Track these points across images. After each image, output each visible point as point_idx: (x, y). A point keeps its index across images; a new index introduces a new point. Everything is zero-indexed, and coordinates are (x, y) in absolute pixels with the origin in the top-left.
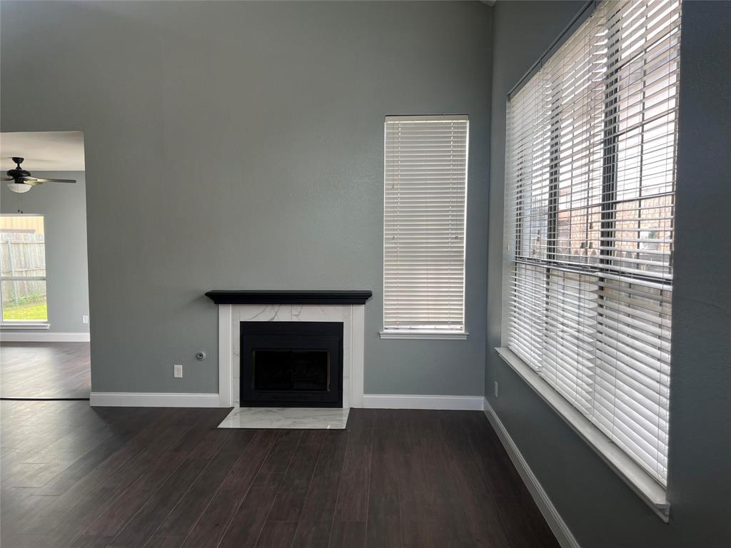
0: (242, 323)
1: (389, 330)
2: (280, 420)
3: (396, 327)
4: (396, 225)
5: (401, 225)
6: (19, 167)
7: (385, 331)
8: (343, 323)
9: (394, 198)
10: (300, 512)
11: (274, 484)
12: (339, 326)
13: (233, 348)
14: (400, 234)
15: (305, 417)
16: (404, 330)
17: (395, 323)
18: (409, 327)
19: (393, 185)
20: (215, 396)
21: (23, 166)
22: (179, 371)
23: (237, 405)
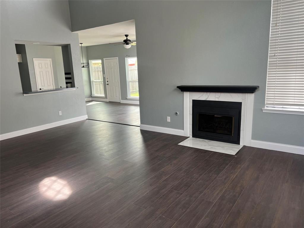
0: (193, 101)
1: (268, 108)
2: (206, 145)
3: (273, 106)
4: (277, 48)
5: (280, 48)
6: (127, 39)
7: (266, 108)
8: (241, 103)
9: (276, 32)
10: (187, 189)
11: (184, 173)
12: (240, 104)
13: (189, 111)
14: (279, 53)
15: (218, 146)
16: (279, 108)
17: (273, 104)
18: (282, 107)
19: (276, 23)
20: (182, 131)
21: (129, 38)
22: (169, 119)
23: (191, 136)
